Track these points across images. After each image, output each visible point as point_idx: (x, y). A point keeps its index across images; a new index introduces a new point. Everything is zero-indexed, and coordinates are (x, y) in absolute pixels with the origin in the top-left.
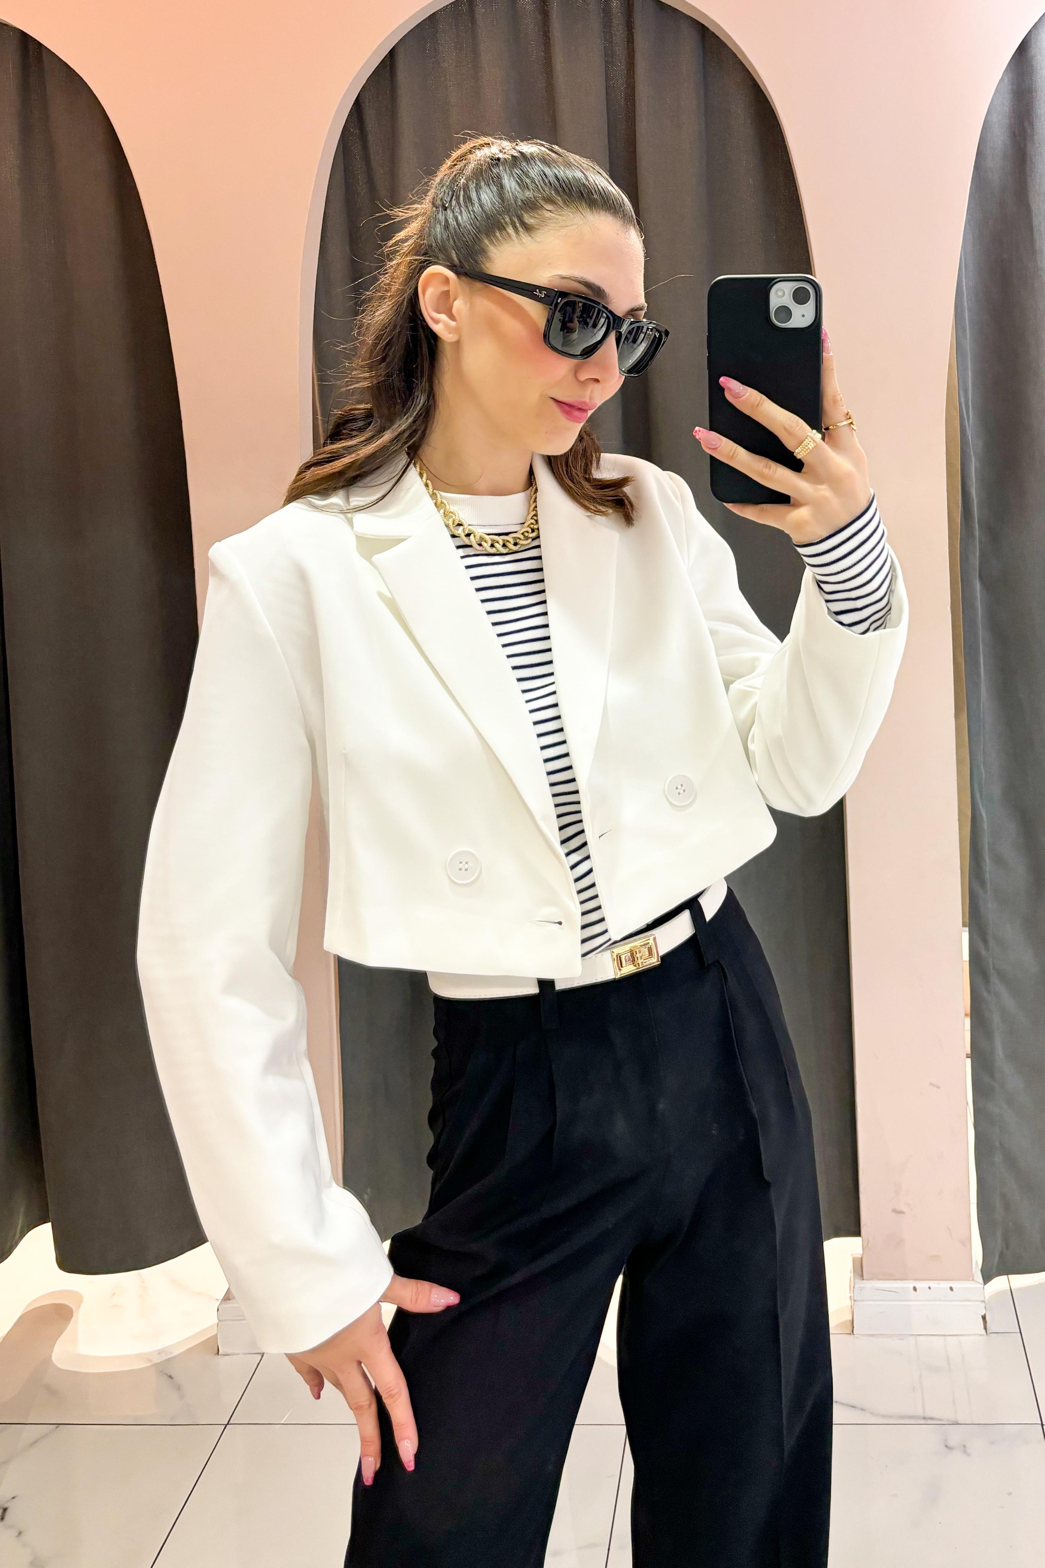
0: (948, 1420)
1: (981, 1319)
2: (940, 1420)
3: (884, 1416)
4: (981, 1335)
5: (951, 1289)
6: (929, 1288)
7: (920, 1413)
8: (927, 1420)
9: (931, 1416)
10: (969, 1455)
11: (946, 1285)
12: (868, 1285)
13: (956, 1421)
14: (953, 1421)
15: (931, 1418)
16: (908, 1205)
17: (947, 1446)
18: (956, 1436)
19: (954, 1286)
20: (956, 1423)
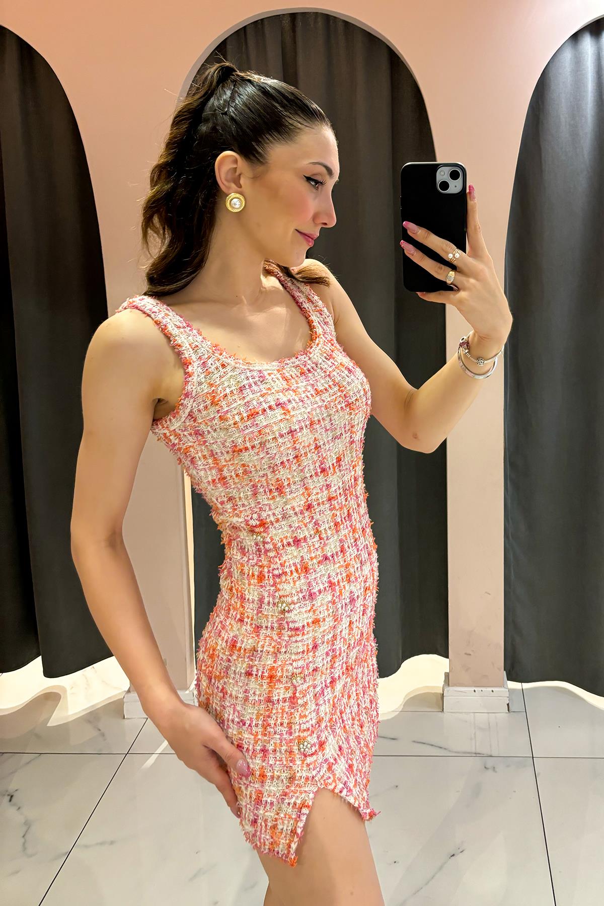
0: (487, 755)
1: (507, 706)
2: (483, 754)
3: (456, 752)
4: (507, 713)
5: (493, 691)
6: (482, 691)
7: (474, 751)
8: (477, 754)
9: (479, 752)
10: (496, 772)
11: (490, 689)
12: (451, 688)
14: (489, 755)
15: (479, 754)
16: (473, 651)
17: (485, 768)
18: (490, 762)
19: (494, 690)
20: (491, 756)
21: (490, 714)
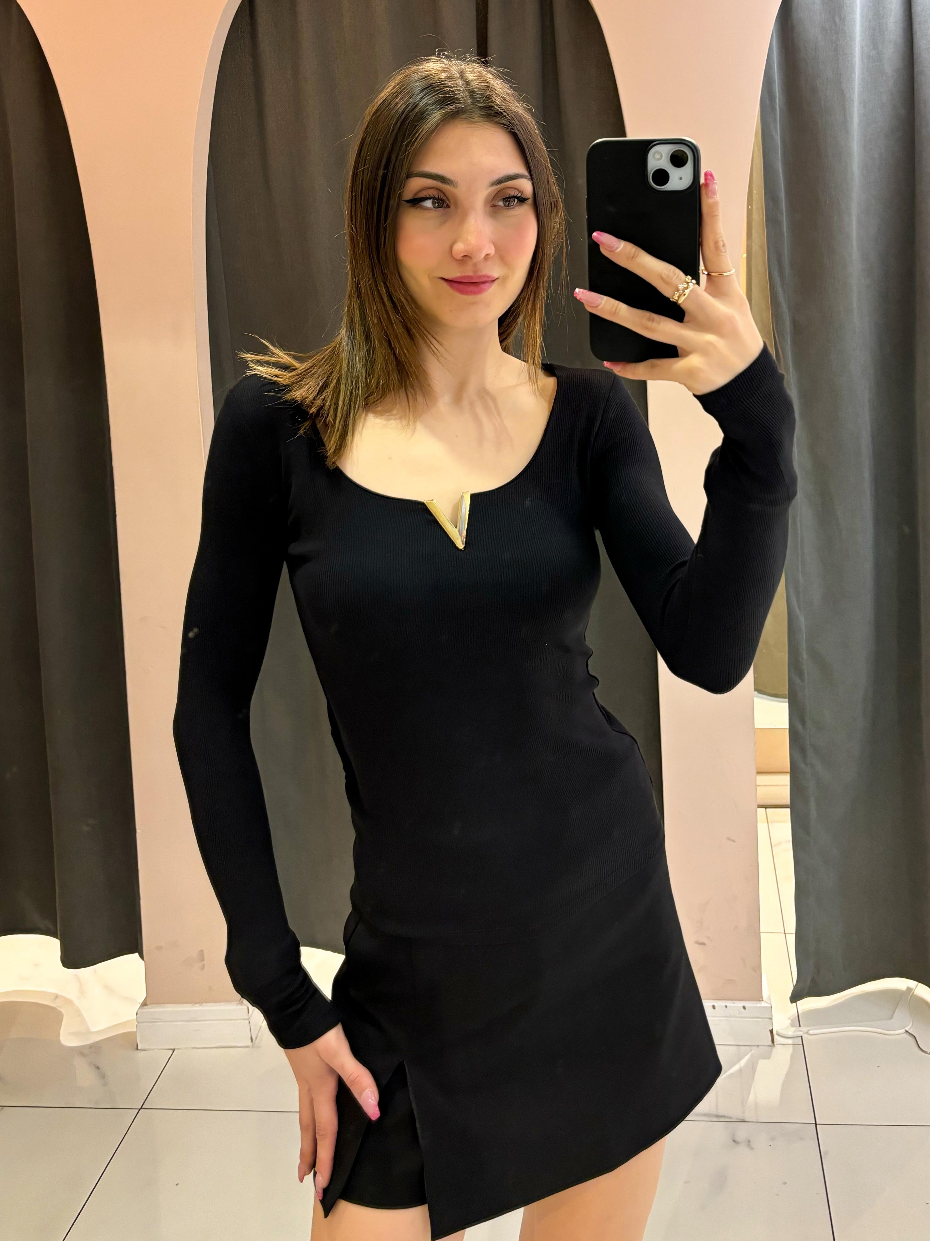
0: (737, 1119)
1: (769, 1033)
2: (730, 1118)
4: (769, 1046)
5: (744, 1008)
6: (726, 1007)
7: (714, 1112)
8: (719, 1117)
9: (723, 1114)
10: (752, 1149)
11: (740, 1004)
13: (742, 1119)
14: (741, 1120)
15: (723, 1116)
16: (708, 938)
17: (734, 1141)
18: (742, 1132)
19: (746, 1006)
20: (743, 1121)
21: (742, 1048)
